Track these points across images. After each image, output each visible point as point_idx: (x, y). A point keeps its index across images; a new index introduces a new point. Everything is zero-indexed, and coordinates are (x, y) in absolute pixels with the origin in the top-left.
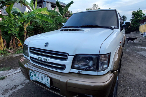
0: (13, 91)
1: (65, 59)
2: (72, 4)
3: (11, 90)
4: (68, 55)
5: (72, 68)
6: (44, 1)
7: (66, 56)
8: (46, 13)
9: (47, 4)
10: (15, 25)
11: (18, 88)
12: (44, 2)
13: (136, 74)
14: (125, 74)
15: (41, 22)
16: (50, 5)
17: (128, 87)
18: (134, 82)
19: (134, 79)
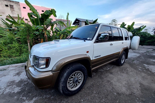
4: (31, 55)
6: (80, 21)
9: (82, 23)
13: (118, 84)
16: (84, 23)
17: (95, 92)
18: (107, 90)
19: (110, 88)
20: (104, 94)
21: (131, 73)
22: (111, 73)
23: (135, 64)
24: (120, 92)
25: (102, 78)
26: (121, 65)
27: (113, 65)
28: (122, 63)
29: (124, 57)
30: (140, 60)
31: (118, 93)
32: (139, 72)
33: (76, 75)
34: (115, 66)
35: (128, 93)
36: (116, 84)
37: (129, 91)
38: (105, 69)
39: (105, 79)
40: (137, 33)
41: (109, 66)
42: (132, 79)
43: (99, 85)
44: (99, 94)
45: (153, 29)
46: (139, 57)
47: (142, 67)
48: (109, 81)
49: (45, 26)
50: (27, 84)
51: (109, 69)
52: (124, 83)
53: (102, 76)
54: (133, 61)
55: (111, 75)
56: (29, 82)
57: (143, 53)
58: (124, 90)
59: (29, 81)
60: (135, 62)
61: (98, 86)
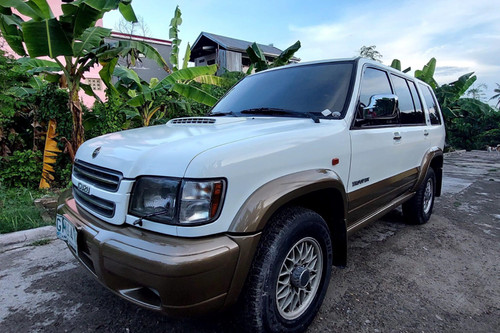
0: (47, 272)
1: (114, 188)
2: (297, 50)
3: (46, 269)
4: (121, 177)
5: (129, 213)
6: (221, 48)
7: (117, 179)
8: (213, 82)
9: (230, 55)
10: (120, 115)
11: (61, 269)
12: (220, 51)
13: (435, 285)
14: (389, 281)
15: (190, 108)
16: (238, 58)
17: (367, 321)
18: (405, 309)
19: (414, 301)
20: (401, 322)
21: (464, 246)
22: (399, 252)
23: (465, 215)
24: (452, 311)
25: (371, 272)
26: (423, 219)
27: (394, 222)
28: (426, 211)
29: (429, 188)
30: (479, 202)
31: (447, 315)
32: (490, 241)
33: (301, 252)
34: (402, 226)
35: (477, 311)
36: (429, 286)
37: (477, 302)
38: (369, 237)
39: (384, 273)
40: (448, 102)
41: (381, 228)
42: (476, 265)
43: (372, 296)
44: (383, 325)
45: (496, 91)
46: (471, 191)
47: (492, 224)
48: (400, 280)
49: (74, 60)
50: (56, 324)
51: (382, 237)
52: (454, 279)
53: (370, 264)
54: (457, 204)
55: (399, 260)
56: (60, 317)
57: (478, 178)
58: (460, 302)
59: (56, 313)
60: (464, 207)
61: (369, 298)
